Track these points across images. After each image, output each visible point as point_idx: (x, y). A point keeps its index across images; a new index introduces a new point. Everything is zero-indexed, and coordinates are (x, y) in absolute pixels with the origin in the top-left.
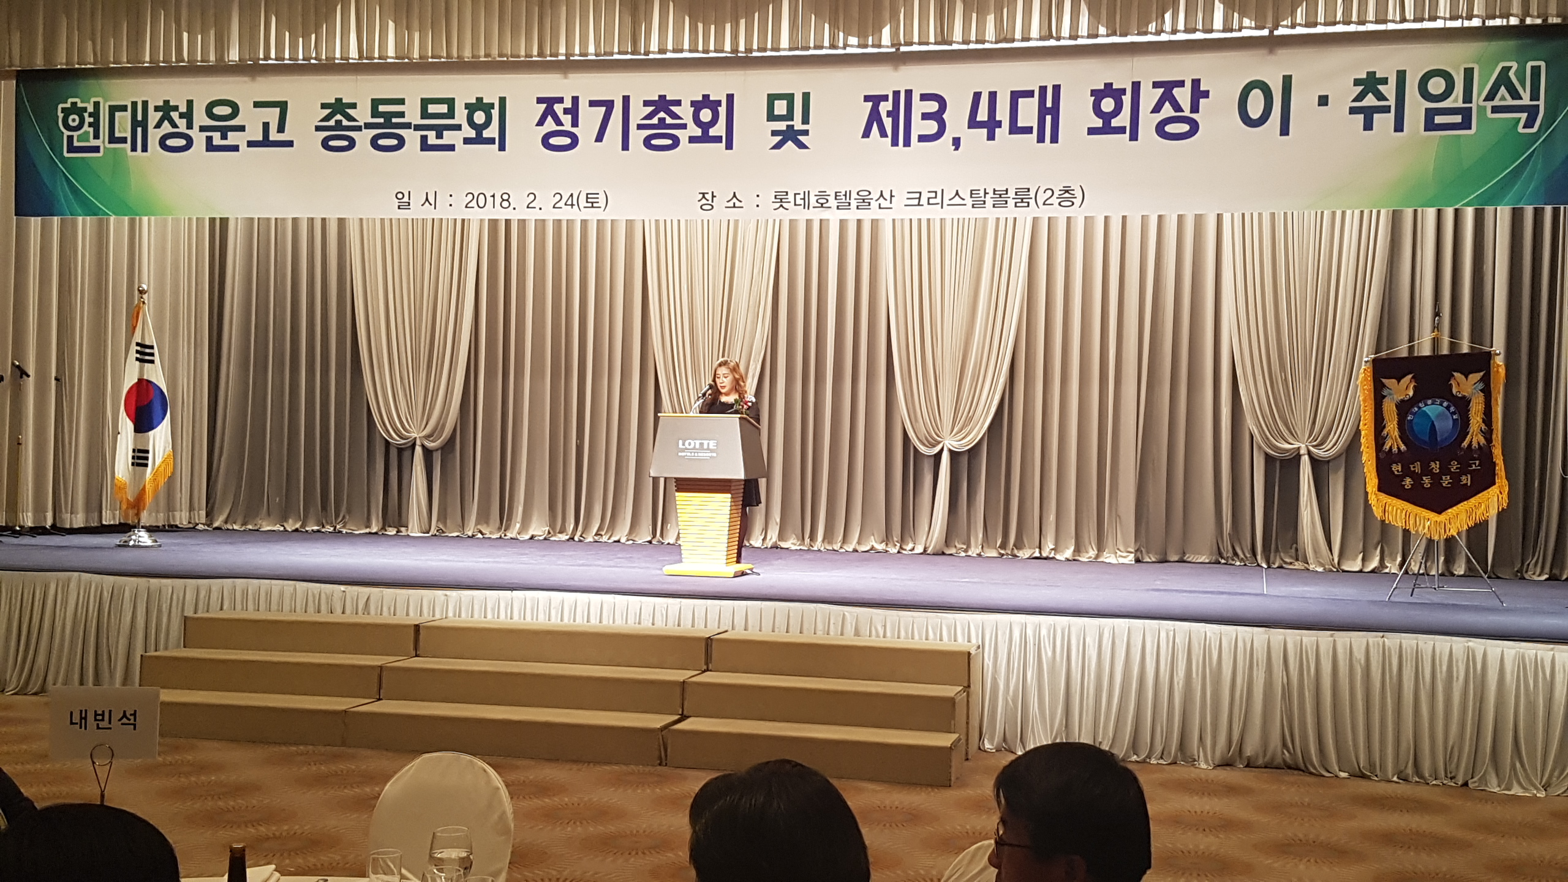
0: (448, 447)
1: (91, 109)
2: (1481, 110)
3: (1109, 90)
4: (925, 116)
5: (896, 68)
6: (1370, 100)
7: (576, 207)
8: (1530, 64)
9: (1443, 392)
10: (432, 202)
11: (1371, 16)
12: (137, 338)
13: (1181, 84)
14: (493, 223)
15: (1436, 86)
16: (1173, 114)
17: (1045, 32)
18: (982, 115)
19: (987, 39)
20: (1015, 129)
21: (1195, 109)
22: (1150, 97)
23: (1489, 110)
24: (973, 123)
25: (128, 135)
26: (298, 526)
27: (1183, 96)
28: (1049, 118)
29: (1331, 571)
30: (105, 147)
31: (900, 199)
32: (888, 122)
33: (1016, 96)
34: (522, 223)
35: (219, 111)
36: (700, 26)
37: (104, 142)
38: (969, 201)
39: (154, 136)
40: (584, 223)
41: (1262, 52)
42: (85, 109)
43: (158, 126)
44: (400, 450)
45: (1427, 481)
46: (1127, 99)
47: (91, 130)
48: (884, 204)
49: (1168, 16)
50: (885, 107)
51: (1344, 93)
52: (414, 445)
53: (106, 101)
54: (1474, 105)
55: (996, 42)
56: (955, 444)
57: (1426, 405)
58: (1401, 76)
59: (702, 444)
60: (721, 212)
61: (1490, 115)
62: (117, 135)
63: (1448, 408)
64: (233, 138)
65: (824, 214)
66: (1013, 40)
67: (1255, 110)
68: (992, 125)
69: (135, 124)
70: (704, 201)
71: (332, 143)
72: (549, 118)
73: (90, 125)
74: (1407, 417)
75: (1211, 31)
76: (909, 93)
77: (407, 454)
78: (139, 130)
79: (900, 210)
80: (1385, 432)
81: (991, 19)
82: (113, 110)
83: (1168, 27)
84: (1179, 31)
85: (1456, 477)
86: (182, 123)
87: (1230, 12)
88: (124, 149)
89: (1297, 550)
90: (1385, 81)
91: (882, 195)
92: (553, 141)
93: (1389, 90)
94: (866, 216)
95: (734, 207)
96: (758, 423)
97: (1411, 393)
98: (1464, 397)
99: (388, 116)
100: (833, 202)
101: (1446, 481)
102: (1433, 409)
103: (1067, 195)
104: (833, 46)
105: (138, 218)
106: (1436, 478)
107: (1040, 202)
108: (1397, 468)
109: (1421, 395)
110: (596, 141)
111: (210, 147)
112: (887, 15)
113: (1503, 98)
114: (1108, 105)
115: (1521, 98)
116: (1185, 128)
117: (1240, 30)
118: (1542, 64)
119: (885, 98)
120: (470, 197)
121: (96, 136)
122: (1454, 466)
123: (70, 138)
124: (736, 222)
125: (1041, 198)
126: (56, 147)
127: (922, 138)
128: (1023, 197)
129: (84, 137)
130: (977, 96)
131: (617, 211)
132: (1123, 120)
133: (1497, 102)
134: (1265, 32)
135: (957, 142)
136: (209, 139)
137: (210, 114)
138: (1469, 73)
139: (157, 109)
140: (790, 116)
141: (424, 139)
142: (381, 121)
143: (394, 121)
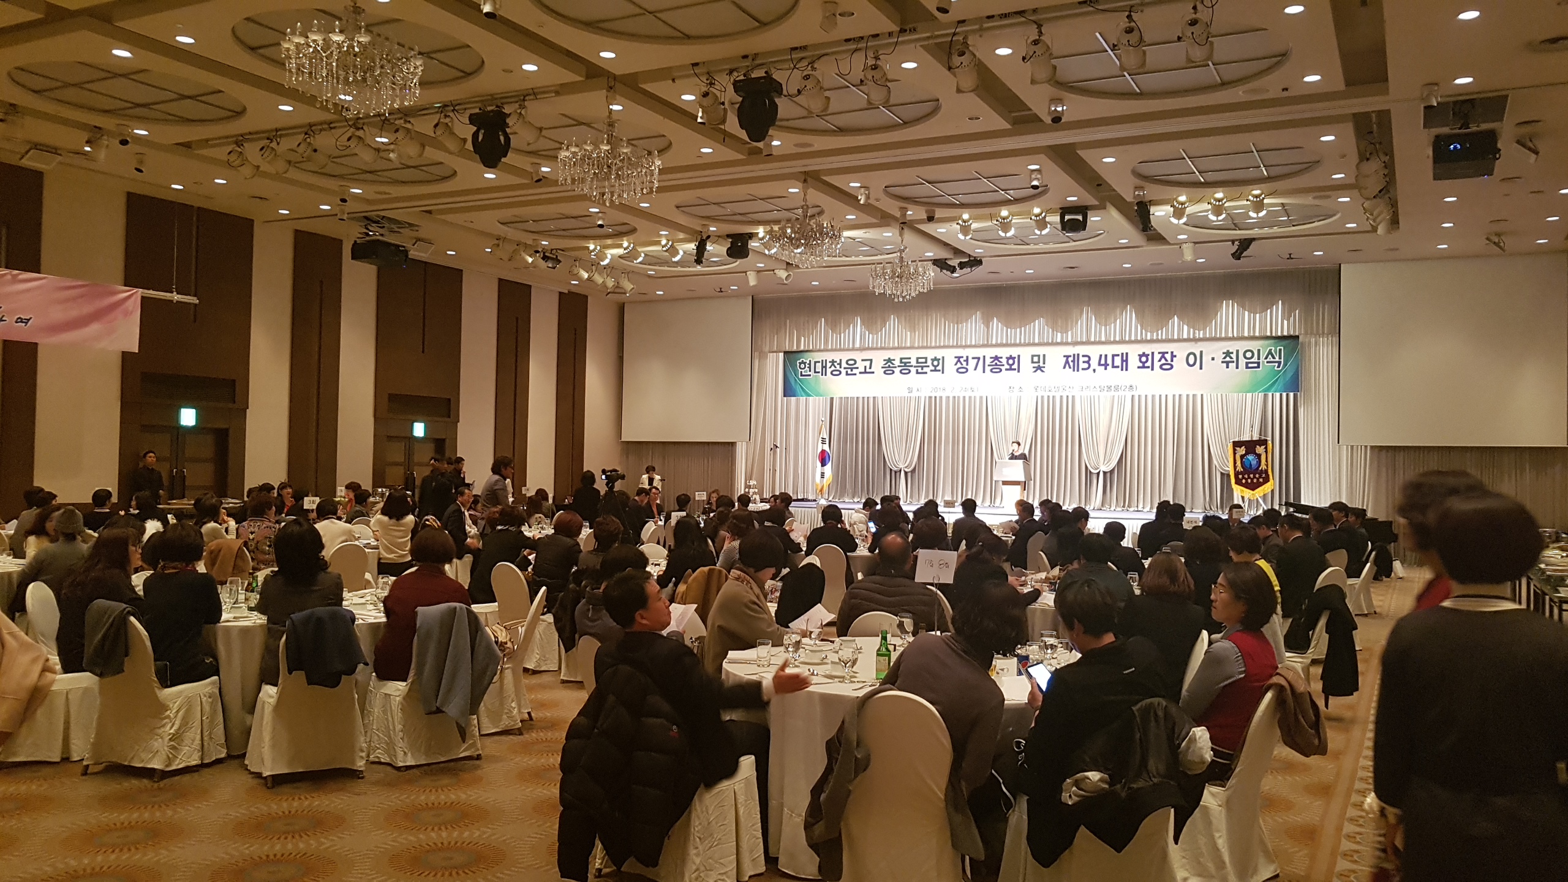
1: (808, 362)
2: (1263, 362)
6: (1228, 359)
7: (967, 392)
8: (1278, 348)
9: (1254, 452)
12: (822, 436)
13: (1167, 353)
14: (941, 397)
17: (1121, 335)
18: (1103, 362)
19: (1102, 337)
20: (1113, 367)
21: (1172, 361)
22: (1157, 357)
23: (1266, 362)
25: (820, 371)
27: (1168, 356)
28: (1125, 363)
30: (813, 375)
31: (1076, 389)
32: (1071, 364)
35: (850, 362)
36: (1009, 334)
38: (1099, 390)
42: (806, 363)
45: (1249, 481)
47: (808, 369)
48: (1071, 391)
49: (1160, 332)
50: (1070, 359)
52: (900, 470)
54: (1261, 361)
55: (1106, 338)
56: (1105, 469)
57: (1248, 456)
58: (1237, 351)
60: (1016, 393)
61: (1266, 364)
62: (817, 370)
63: (1255, 457)
64: (855, 371)
65: (1052, 394)
66: (1111, 338)
67: (1191, 361)
69: (823, 367)
71: (887, 372)
72: (959, 363)
74: (1243, 460)
75: (1174, 337)
78: (824, 369)
79: (1076, 392)
80: (1237, 465)
81: (1103, 331)
83: (1160, 335)
84: (1168, 335)
85: (1258, 479)
90: (1232, 353)
91: (1070, 388)
93: (1234, 356)
94: (1066, 394)
95: (1021, 392)
96: (1029, 462)
97: (1244, 452)
98: (1260, 453)
99: (905, 363)
100: (1054, 390)
101: (1255, 480)
102: (1251, 457)
103: (1131, 388)
104: (1052, 340)
106: (1252, 480)
107: (1123, 390)
108: (1240, 476)
109: (1247, 453)
110: (974, 370)
112: (1069, 329)
113: (1270, 359)
115: (1276, 359)
116: (1169, 367)
117: (1187, 335)
119: (1070, 356)
120: (932, 389)
121: (810, 371)
122: (1257, 476)
124: (1022, 396)
126: (796, 375)
128: (1117, 389)
130: (1101, 356)
132: (1149, 364)
134: (1196, 336)
138: (1259, 350)
140: (1039, 362)
141: (917, 370)
142: (903, 364)
143: (907, 364)
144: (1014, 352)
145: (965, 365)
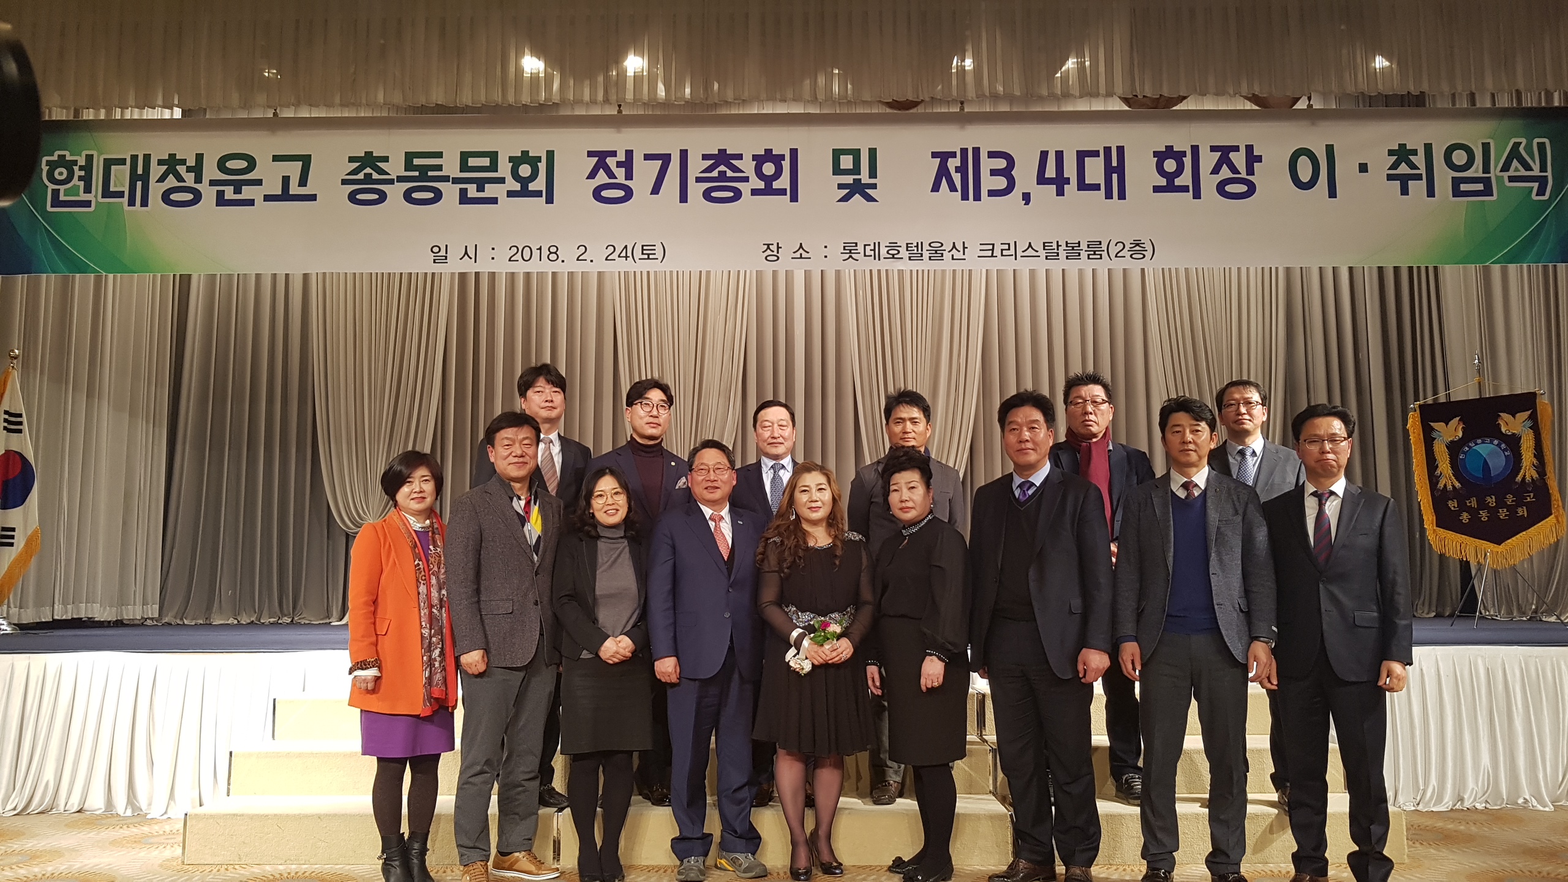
1: (82, 162)
2: (1499, 179)
3: (1169, 152)
4: (994, 172)
5: (963, 127)
6: (1404, 169)
7: (631, 259)
8: (1535, 141)
10: (472, 255)
13: (1236, 149)
15: (1459, 158)
16: (1230, 175)
18: (1051, 172)
21: (1250, 171)
22: (1208, 160)
23: (1506, 180)
24: (1042, 180)
25: (126, 189)
27: (1239, 159)
28: (1115, 176)
30: (97, 201)
31: (973, 251)
32: (957, 178)
33: (1081, 156)
37: (96, 196)
39: (156, 190)
41: (1306, 121)
42: (75, 162)
43: (162, 179)
45: (1484, 515)
46: (1187, 161)
47: (82, 183)
48: (957, 255)
50: (953, 163)
53: (100, 153)
54: (1492, 175)
57: (1476, 444)
58: (1428, 148)
60: (788, 263)
61: (1508, 184)
62: (113, 189)
63: (1499, 445)
64: (247, 192)
65: (897, 265)
68: (1060, 182)
69: (133, 179)
70: (769, 252)
71: (360, 197)
72: (601, 171)
73: (80, 178)
74: (1458, 456)
76: (976, 151)
78: (139, 184)
79: (975, 261)
82: (108, 164)
86: (189, 179)
90: (1414, 152)
91: (954, 246)
92: (605, 194)
93: (1419, 160)
94: (940, 266)
95: (801, 257)
97: (1460, 434)
98: (1514, 434)
99: (423, 170)
100: (904, 253)
102: (1485, 449)
103: (1137, 248)
106: (1492, 512)
107: (1113, 254)
108: (1453, 505)
109: (1469, 436)
110: (652, 193)
111: (221, 201)
113: (1517, 170)
114: (1170, 165)
118: (1546, 141)
119: (953, 155)
120: (513, 250)
121: (88, 190)
123: (56, 193)
125: (1113, 251)
126: (38, 204)
127: (992, 193)
128: (1095, 250)
129: (74, 191)
130: (1044, 155)
133: (1511, 173)
135: (1027, 198)
136: (220, 194)
137: (222, 168)
138: (1486, 147)
139: (161, 162)
140: (856, 170)
141: (463, 193)
142: (417, 174)
143: (430, 173)
144: (780, 141)
145: (621, 178)
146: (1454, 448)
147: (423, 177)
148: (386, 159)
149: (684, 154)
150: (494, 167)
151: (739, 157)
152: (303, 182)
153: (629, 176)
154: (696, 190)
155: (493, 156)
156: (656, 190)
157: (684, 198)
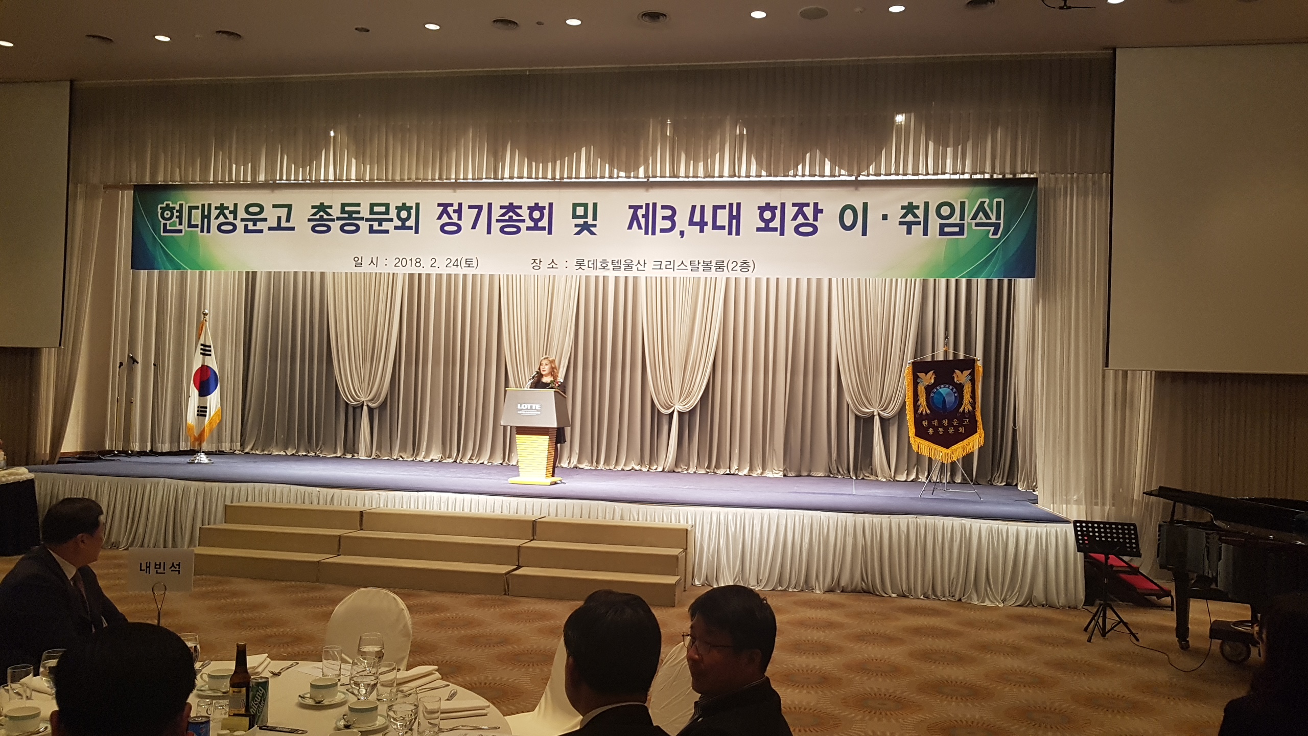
0: (383, 406)
1: (177, 208)
2: (970, 224)
3: (768, 207)
4: (664, 218)
5: (647, 190)
6: (910, 218)
7: (459, 267)
8: (996, 200)
9: (950, 381)
10: (375, 263)
11: (910, 171)
12: (202, 341)
13: (808, 205)
14: (411, 276)
15: (945, 211)
16: (803, 221)
17: (732, 173)
18: (697, 218)
19: (699, 175)
20: (715, 227)
21: (815, 219)
22: (790, 211)
23: (974, 225)
24: (691, 223)
25: (199, 223)
26: (294, 452)
27: (809, 211)
28: (734, 221)
29: (890, 481)
30: (185, 230)
31: (650, 265)
32: (642, 221)
33: (716, 208)
34: (428, 276)
35: (251, 210)
36: (534, 164)
37: (185, 227)
38: (689, 267)
39: (214, 224)
40: (465, 276)
41: (852, 189)
42: (174, 208)
43: (217, 218)
44: (354, 408)
45: (941, 431)
46: (778, 212)
47: (178, 220)
48: (641, 268)
49: (800, 167)
50: (641, 212)
51: (896, 214)
52: (362, 405)
53: (186, 203)
54: (965, 222)
55: (704, 178)
56: (681, 407)
57: (941, 388)
58: (926, 204)
59: (531, 407)
60: (545, 271)
61: (974, 227)
62: (193, 223)
63: (952, 389)
64: (260, 225)
65: (606, 273)
66: (714, 177)
67: (848, 221)
68: (702, 224)
69: (203, 217)
70: (535, 264)
71: (317, 229)
72: (445, 215)
73: (177, 217)
74: (930, 394)
75: (824, 176)
76: (655, 205)
77: (358, 411)
78: (206, 220)
79: (650, 272)
80: (919, 403)
81: (701, 164)
82: (191, 208)
83: (800, 173)
84: (806, 176)
85: (956, 428)
86: (231, 217)
87: (834, 166)
88: (197, 231)
89: (872, 469)
90: (917, 207)
91: (639, 263)
92: (447, 228)
93: (920, 213)
94: (631, 275)
95: (553, 268)
96: (565, 393)
97: (933, 381)
98: (961, 384)
99: (351, 213)
100: (610, 266)
101: (951, 430)
102: (944, 390)
103: (745, 265)
104: (611, 177)
105: (204, 271)
106: (946, 429)
107: (730, 269)
108: (925, 423)
109: (937, 383)
110: (472, 228)
111: (247, 230)
112: (642, 159)
113: (981, 219)
114: (767, 215)
115: (990, 219)
116: (810, 229)
117: (839, 176)
118: (1002, 200)
119: (641, 207)
120: (397, 260)
121: (180, 224)
122: (955, 422)
123: (165, 225)
124: (554, 276)
125: (731, 266)
126: (157, 231)
127: (662, 231)
128: (720, 266)
129: (173, 224)
130: (694, 207)
131: (484, 269)
132: (776, 224)
133: (978, 221)
134: (853, 178)
135: (682, 233)
136: (246, 226)
137: (247, 212)
138: (963, 204)
139: (216, 208)
140: (585, 216)
141: (371, 226)
142: (347, 216)
143: (354, 216)
144: (543, 197)
145: (455, 220)
146: (929, 389)
147: (350, 218)
148: (330, 207)
149: (490, 205)
150: (387, 212)
151: (520, 207)
152: (288, 220)
153: (460, 218)
154: (496, 226)
155: (387, 206)
156: (474, 227)
157: (489, 232)
